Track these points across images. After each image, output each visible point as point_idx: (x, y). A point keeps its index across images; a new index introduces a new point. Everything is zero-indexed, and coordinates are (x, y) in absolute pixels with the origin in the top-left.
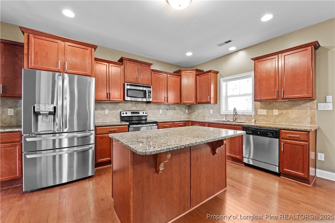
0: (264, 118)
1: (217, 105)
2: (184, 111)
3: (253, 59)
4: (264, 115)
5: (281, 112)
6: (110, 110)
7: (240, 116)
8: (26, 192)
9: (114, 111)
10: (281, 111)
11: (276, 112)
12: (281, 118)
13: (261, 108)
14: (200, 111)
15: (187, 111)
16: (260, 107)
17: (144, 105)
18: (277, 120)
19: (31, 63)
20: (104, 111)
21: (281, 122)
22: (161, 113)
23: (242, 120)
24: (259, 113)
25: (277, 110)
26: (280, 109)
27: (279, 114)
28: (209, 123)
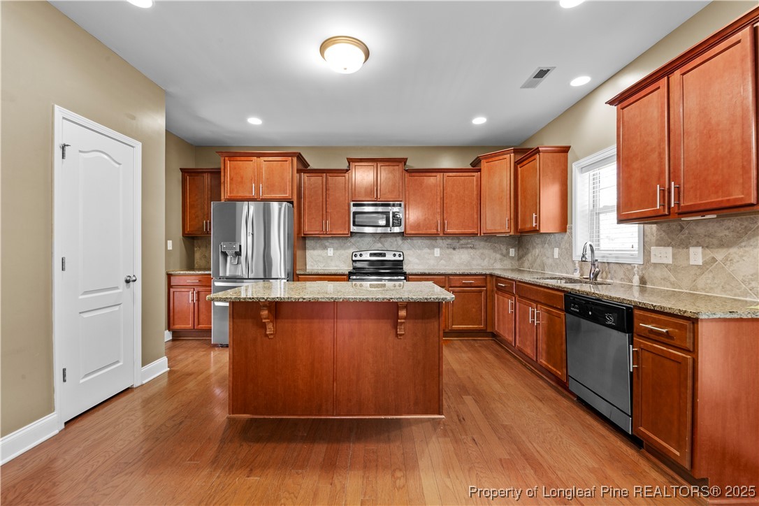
0: (666, 273)
1: (566, 236)
2: (504, 251)
3: (611, 103)
4: (667, 266)
5: (712, 255)
6: (336, 249)
7: (611, 265)
8: (215, 346)
9: (343, 252)
10: (710, 253)
11: (696, 255)
12: (710, 276)
13: (661, 243)
14: (537, 251)
15: (512, 252)
16: (657, 240)
17: (399, 239)
18: (701, 282)
19: (227, 192)
20: (326, 251)
21: (711, 288)
22: (439, 255)
23: (616, 278)
24: (653, 260)
25: (700, 249)
26: (707, 247)
27: (705, 263)
28: (520, 282)
